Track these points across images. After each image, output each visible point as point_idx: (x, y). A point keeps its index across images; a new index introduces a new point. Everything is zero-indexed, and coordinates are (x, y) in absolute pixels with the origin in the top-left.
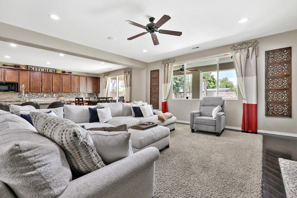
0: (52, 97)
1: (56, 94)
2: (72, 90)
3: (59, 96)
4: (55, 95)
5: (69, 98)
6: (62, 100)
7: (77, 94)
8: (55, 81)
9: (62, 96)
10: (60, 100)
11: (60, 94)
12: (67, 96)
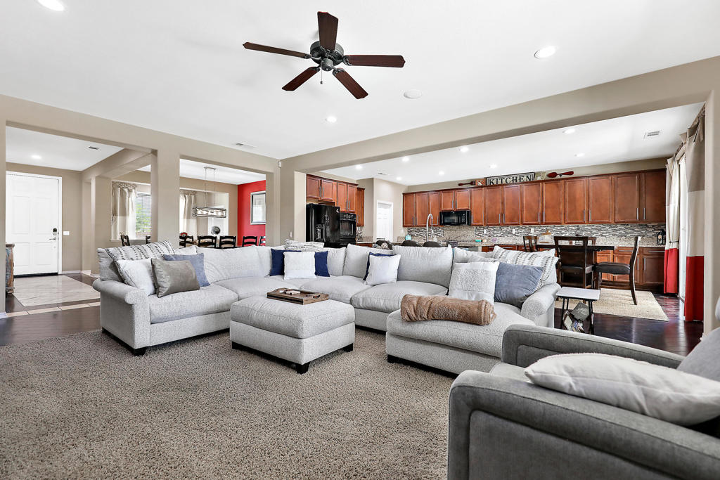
1: (534, 227)
2: (567, 218)
8: (526, 201)
9: (547, 234)
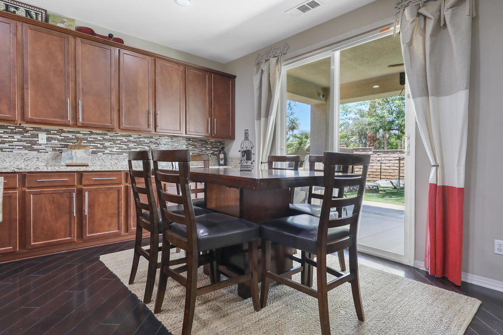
0: (31, 146)
1: (48, 132)
2: (123, 120)
3: (66, 146)
4: (42, 138)
5: (111, 154)
6: (79, 162)
7: (146, 140)
9: (80, 147)
10: (69, 162)
11: (70, 136)
12: (105, 148)
